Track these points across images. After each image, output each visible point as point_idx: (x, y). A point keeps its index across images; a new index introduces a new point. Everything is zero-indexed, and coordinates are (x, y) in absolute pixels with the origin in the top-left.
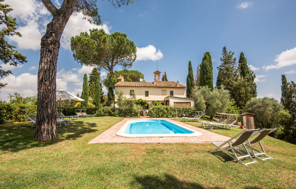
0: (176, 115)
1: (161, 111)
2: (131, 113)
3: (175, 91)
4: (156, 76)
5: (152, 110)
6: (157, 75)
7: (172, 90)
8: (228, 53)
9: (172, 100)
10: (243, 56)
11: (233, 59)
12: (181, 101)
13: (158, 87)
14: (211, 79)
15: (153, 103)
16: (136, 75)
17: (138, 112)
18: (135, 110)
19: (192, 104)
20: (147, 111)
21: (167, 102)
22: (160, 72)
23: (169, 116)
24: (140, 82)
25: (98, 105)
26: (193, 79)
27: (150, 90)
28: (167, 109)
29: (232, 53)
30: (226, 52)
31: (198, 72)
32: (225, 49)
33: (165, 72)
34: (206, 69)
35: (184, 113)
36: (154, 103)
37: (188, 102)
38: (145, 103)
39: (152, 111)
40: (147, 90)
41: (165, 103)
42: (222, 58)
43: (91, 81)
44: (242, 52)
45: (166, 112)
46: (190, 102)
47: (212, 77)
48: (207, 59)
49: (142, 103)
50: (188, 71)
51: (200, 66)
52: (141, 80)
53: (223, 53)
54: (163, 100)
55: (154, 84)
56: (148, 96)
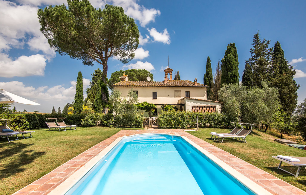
0: (196, 125)
1: (174, 119)
2: (131, 121)
3: (192, 91)
4: (167, 74)
5: (161, 117)
6: (169, 74)
7: (188, 90)
8: (261, 43)
9: (189, 102)
10: (279, 46)
11: (268, 50)
12: (202, 105)
13: (169, 86)
14: (237, 77)
15: (163, 107)
16: (143, 75)
17: (141, 120)
18: (136, 118)
19: (219, 108)
20: (154, 119)
21: (181, 106)
22: (172, 70)
23: (186, 127)
24: (147, 81)
25: (99, 110)
26: (211, 78)
27: (159, 91)
28: (182, 116)
29: (266, 42)
30: (259, 40)
31: (218, 69)
32: (256, 37)
33: (178, 71)
34: (230, 64)
35: (208, 122)
36: (165, 108)
37: (211, 106)
38: (152, 107)
39: (161, 119)
40: (155, 90)
41: (179, 107)
42: (253, 48)
43: (94, 82)
44: (277, 42)
45: (181, 120)
46: (215, 106)
47: (238, 74)
48: (232, 52)
49: (148, 108)
50: (206, 69)
51: (222, 61)
52: (148, 79)
53: (254, 42)
54: (176, 104)
55: (165, 83)
56: (157, 98)
